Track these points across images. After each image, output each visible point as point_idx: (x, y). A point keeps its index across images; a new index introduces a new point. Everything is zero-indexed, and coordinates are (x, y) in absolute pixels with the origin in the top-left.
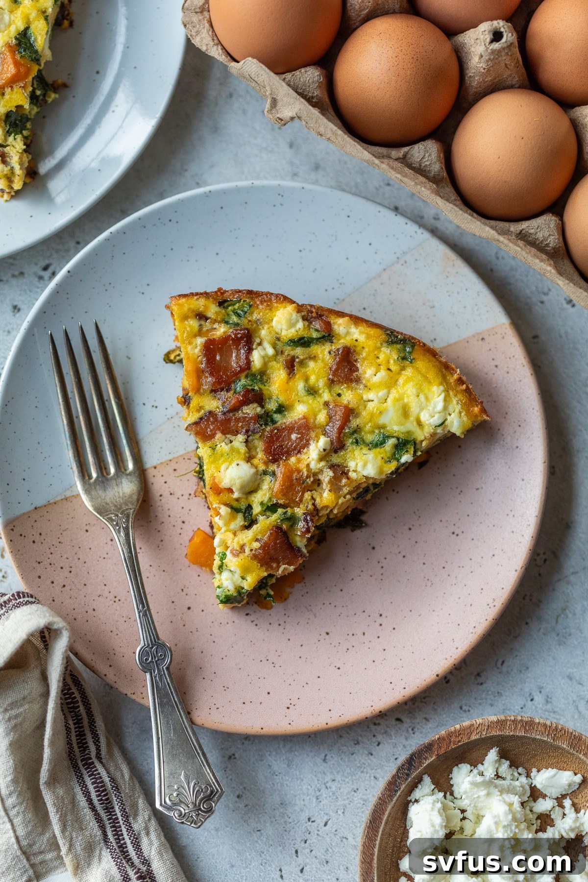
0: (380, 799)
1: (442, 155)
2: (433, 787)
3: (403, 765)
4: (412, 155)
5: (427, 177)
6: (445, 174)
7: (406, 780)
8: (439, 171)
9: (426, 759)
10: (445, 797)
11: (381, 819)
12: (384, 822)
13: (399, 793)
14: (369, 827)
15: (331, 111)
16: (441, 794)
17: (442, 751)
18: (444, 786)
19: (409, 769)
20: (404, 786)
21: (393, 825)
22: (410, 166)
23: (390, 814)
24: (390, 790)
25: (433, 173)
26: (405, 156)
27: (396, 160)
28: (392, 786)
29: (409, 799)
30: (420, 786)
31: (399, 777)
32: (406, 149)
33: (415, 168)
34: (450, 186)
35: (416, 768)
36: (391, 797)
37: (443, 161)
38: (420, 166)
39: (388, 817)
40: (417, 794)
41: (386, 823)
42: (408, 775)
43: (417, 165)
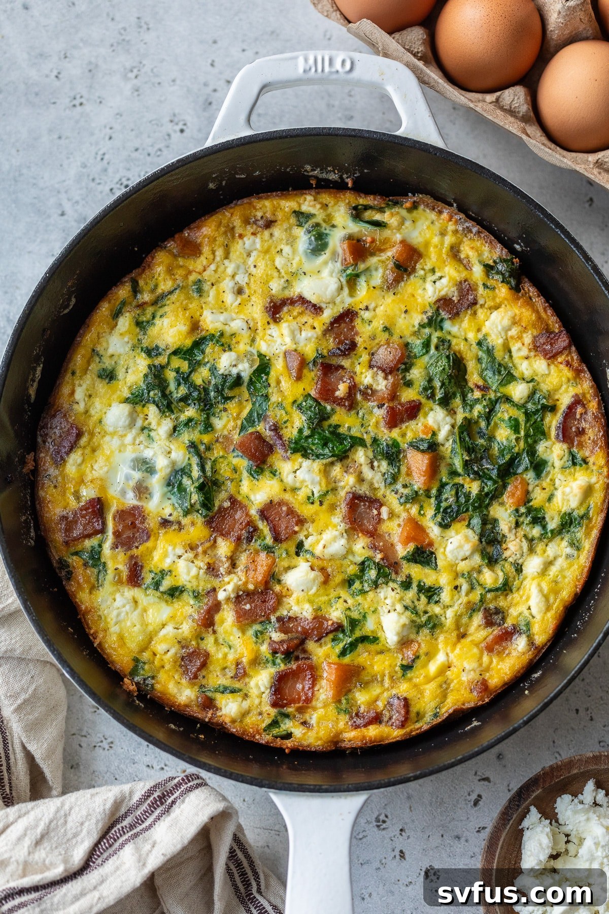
0: (495, 827)
1: (529, 98)
2: (540, 816)
3: (514, 798)
4: (503, 99)
5: (516, 117)
6: (532, 114)
7: (517, 810)
8: (527, 112)
9: (533, 791)
10: (551, 823)
11: (498, 845)
12: (499, 847)
13: (511, 822)
14: (487, 852)
15: (434, 63)
16: (548, 821)
17: (547, 785)
18: (549, 814)
19: (519, 801)
20: (515, 816)
21: (507, 850)
22: (502, 108)
23: (504, 840)
24: (504, 820)
25: (521, 113)
26: (497, 100)
27: (490, 103)
28: (505, 816)
29: (520, 827)
30: (528, 816)
31: (511, 808)
32: (498, 94)
33: (506, 109)
34: (536, 124)
35: (525, 800)
36: (504, 825)
37: (530, 103)
38: (511, 107)
39: (503, 842)
40: (526, 823)
41: (502, 848)
42: (518, 806)
43: (507, 107)
